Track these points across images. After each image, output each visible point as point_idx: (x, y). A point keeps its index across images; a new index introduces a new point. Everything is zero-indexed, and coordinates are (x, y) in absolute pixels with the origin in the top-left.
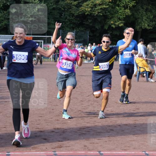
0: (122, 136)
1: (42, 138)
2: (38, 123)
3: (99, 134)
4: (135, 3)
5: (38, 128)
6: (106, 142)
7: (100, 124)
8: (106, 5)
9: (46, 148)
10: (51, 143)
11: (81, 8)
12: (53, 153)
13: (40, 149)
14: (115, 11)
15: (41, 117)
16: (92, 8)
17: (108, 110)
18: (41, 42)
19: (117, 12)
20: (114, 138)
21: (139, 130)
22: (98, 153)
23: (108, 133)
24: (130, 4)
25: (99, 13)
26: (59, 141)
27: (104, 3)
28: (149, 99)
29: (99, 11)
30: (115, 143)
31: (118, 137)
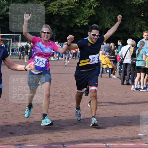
0: (84, 129)
1: (8, 132)
2: (5, 118)
3: (63, 127)
4: (99, 3)
5: (4, 123)
6: (70, 135)
7: (64, 118)
8: (72, 6)
9: (12, 142)
10: (16, 137)
11: (49, 8)
12: (18, 146)
13: (6, 142)
14: (80, 11)
15: (8, 111)
16: (59, 8)
17: (72, 105)
18: (10, 40)
19: (82, 12)
20: (77, 131)
21: (101, 124)
22: (61, 145)
23: (71, 127)
24: (95, 4)
25: (65, 12)
26: (25, 135)
27: (71, 3)
28: (112, 94)
29: (66, 11)
30: (78, 136)
31: (81, 130)
